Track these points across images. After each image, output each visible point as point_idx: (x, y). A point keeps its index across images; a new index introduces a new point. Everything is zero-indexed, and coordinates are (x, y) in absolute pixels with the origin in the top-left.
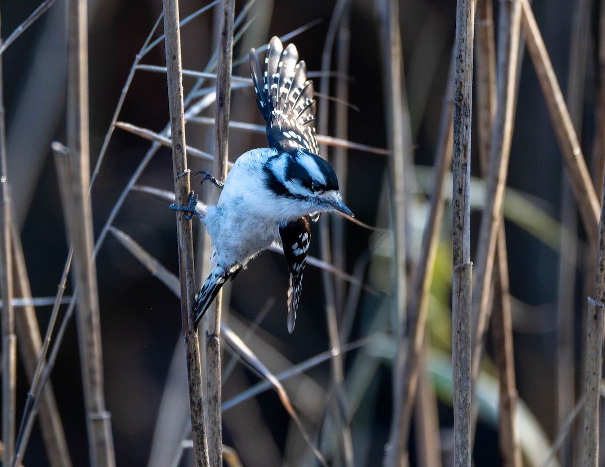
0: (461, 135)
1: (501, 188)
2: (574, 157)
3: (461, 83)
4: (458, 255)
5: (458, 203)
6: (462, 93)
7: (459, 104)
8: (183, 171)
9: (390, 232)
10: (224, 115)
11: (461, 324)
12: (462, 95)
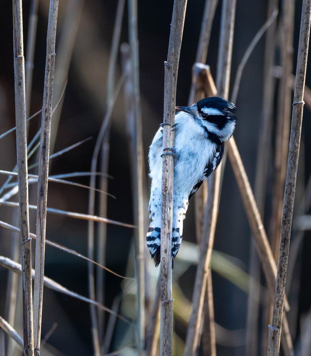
0: (166, 214)
1: (210, 251)
2: (259, 231)
3: (166, 179)
4: (164, 294)
5: (164, 259)
6: (167, 185)
7: (165, 193)
8: (27, 239)
9: (135, 280)
10: (44, 202)
11: (166, 340)
12: (167, 187)
